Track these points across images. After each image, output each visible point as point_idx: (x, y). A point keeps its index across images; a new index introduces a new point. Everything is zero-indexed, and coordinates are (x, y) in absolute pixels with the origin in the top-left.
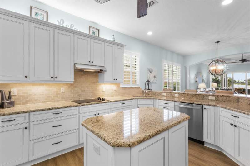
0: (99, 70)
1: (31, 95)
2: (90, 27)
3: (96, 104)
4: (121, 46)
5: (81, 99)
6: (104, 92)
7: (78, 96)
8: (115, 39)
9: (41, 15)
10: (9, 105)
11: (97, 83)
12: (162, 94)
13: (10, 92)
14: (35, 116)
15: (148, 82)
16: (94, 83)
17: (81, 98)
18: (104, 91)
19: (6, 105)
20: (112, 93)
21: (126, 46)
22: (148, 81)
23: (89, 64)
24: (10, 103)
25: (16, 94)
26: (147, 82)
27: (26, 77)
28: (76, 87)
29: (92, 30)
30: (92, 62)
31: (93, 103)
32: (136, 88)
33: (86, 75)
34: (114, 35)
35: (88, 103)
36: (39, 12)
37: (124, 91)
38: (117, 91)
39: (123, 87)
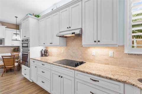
14: (38, 63)
20: (106, 60)
30: (70, 27)
37: (134, 60)
38: (117, 58)
39: (131, 54)
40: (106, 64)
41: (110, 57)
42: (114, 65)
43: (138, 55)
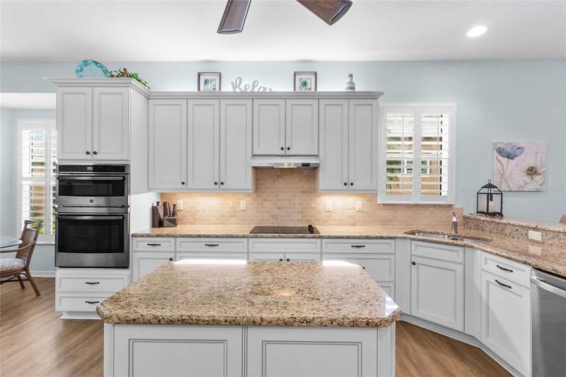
0: (300, 164)
1: (198, 211)
2: (295, 74)
3: (283, 237)
4: (371, 96)
5: (275, 225)
6: (327, 214)
7: (271, 219)
8: (354, 84)
9: (212, 80)
10: (170, 224)
11: (311, 192)
12: (527, 235)
13: (174, 205)
14: (183, 244)
15: (490, 190)
16: (304, 192)
17: (275, 223)
18: (330, 211)
19: (166, 223)
20: (351, 217)
21: (382, 94)
22: (490, 186)
23: (282, 152)
24: (170, 220)
25: (182, 209)
26: (486, 190)
27: (183, 183)
28: (266, 200)
29: (300, 79)
30: (289, 149)
31: (275, 235)
32: (434, 206)
33: (286, 176)
34: (351, 76)
35: (265, 235)
36: (209, 77)
37: (387, 213)
38: (367, 213)
39: (386, 205)
40: (350, 225)
41: (358, 211)
42: (363, 225)
43: (393, 205)
